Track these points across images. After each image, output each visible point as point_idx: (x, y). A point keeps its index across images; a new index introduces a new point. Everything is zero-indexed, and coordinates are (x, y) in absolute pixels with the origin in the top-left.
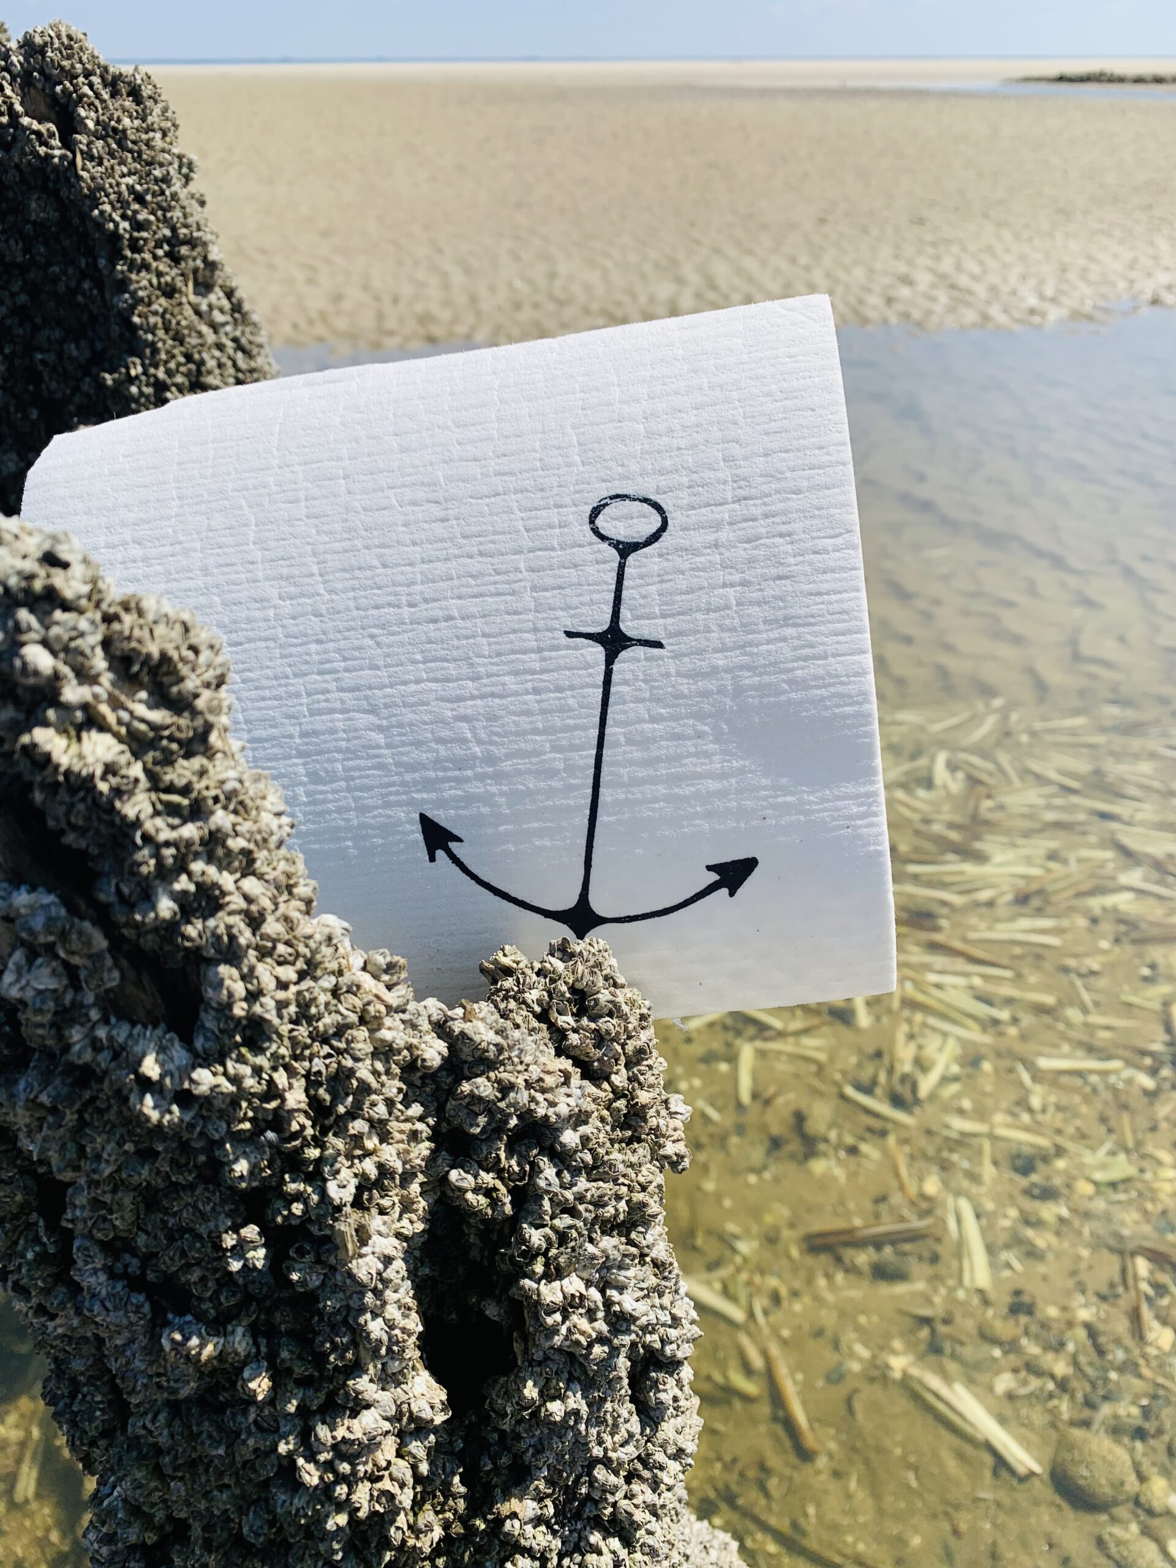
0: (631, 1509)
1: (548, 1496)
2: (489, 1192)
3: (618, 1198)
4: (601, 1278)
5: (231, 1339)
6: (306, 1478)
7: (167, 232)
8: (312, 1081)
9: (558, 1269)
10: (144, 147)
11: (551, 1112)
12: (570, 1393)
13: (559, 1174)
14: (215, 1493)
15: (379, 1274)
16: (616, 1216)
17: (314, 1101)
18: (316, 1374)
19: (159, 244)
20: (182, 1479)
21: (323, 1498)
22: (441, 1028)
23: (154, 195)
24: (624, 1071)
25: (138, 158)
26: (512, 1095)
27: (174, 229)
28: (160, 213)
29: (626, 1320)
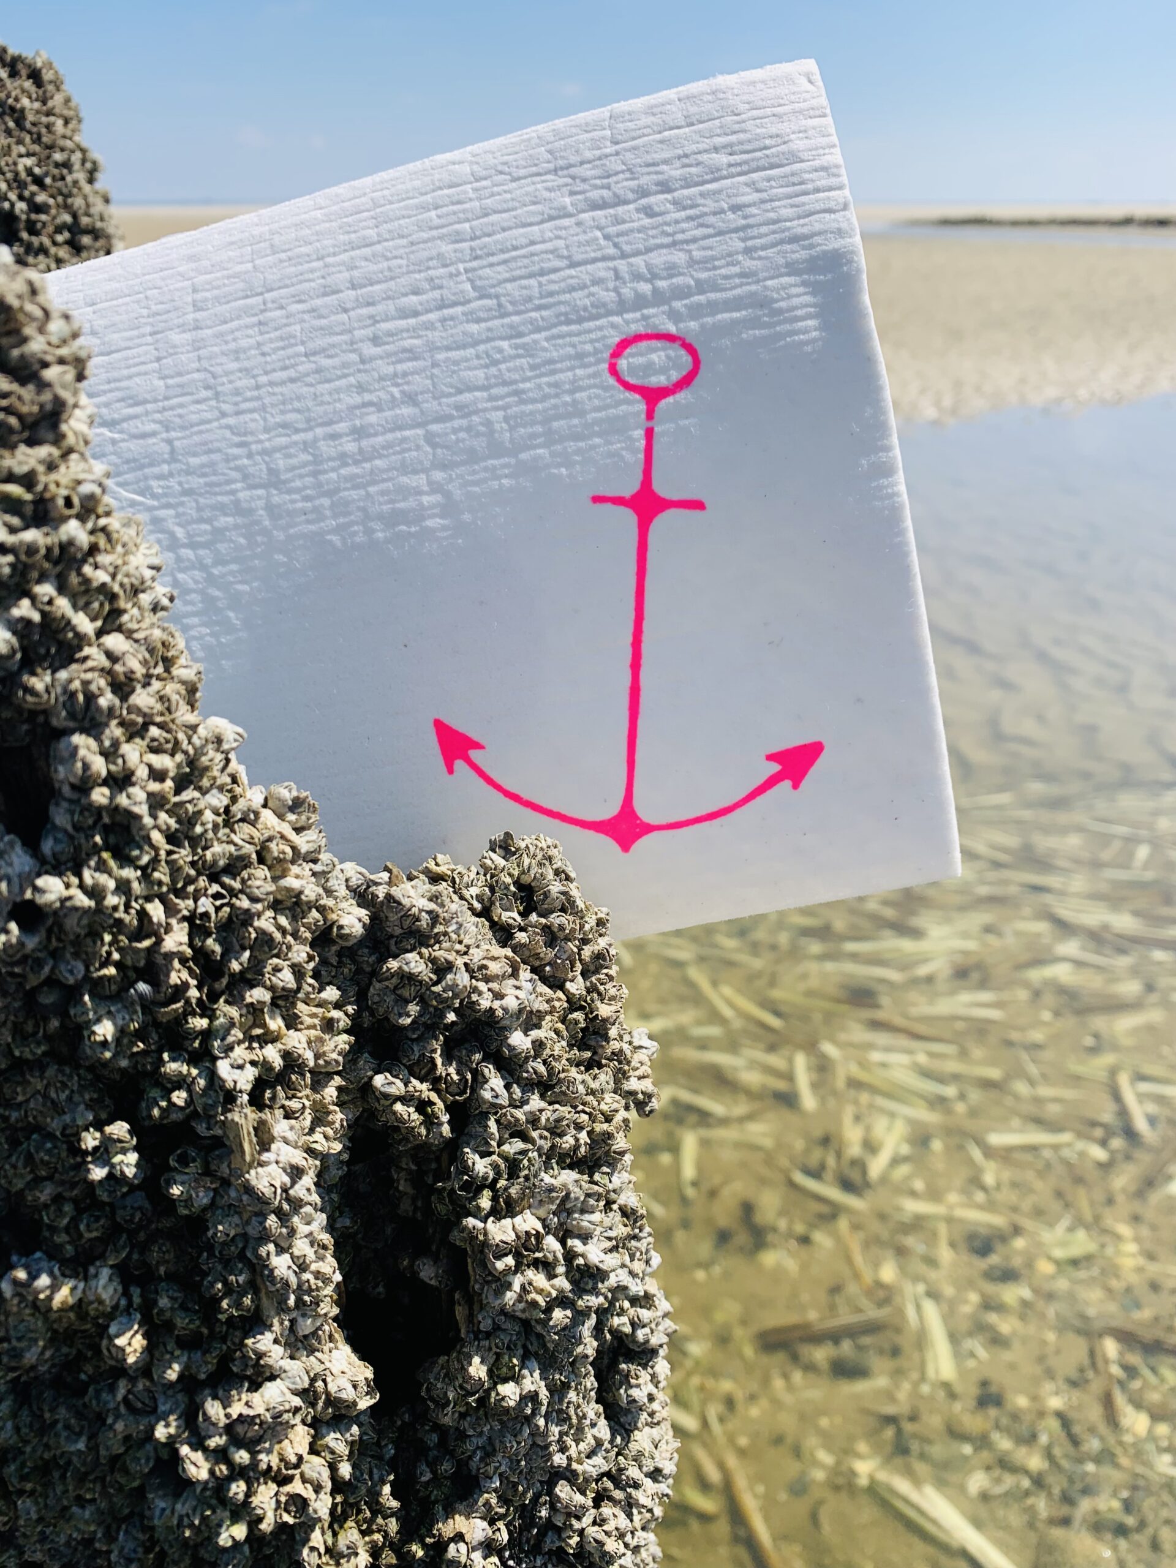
0: (601, 1537)
1: (502, 1517)
2: (423, 1106)
3: (579, 1127)
4: (561, 1224)
5: (93, 1283)
6: (192, 1471)
7: (67, 218)
8: (197, 925)
9: (509, 1202)
10: (44, 131)
11: (496, 1004)
12: (526, 1372)
13: (507, 1087)
14: (75, 1509)
15: (285, 1190)
16: (577, 1147)
17: (201, 956)
18: (205, 1331)
19: (59, 230)
20: (32, 1493)
21: (214, 1502)
22: (362, 896)
23: (54, 179)
24: (580, 978)
25: (38, 140)
26: (449, 977)
27: (75, 216)
28: (60, 199)
29: (592, 1276)
